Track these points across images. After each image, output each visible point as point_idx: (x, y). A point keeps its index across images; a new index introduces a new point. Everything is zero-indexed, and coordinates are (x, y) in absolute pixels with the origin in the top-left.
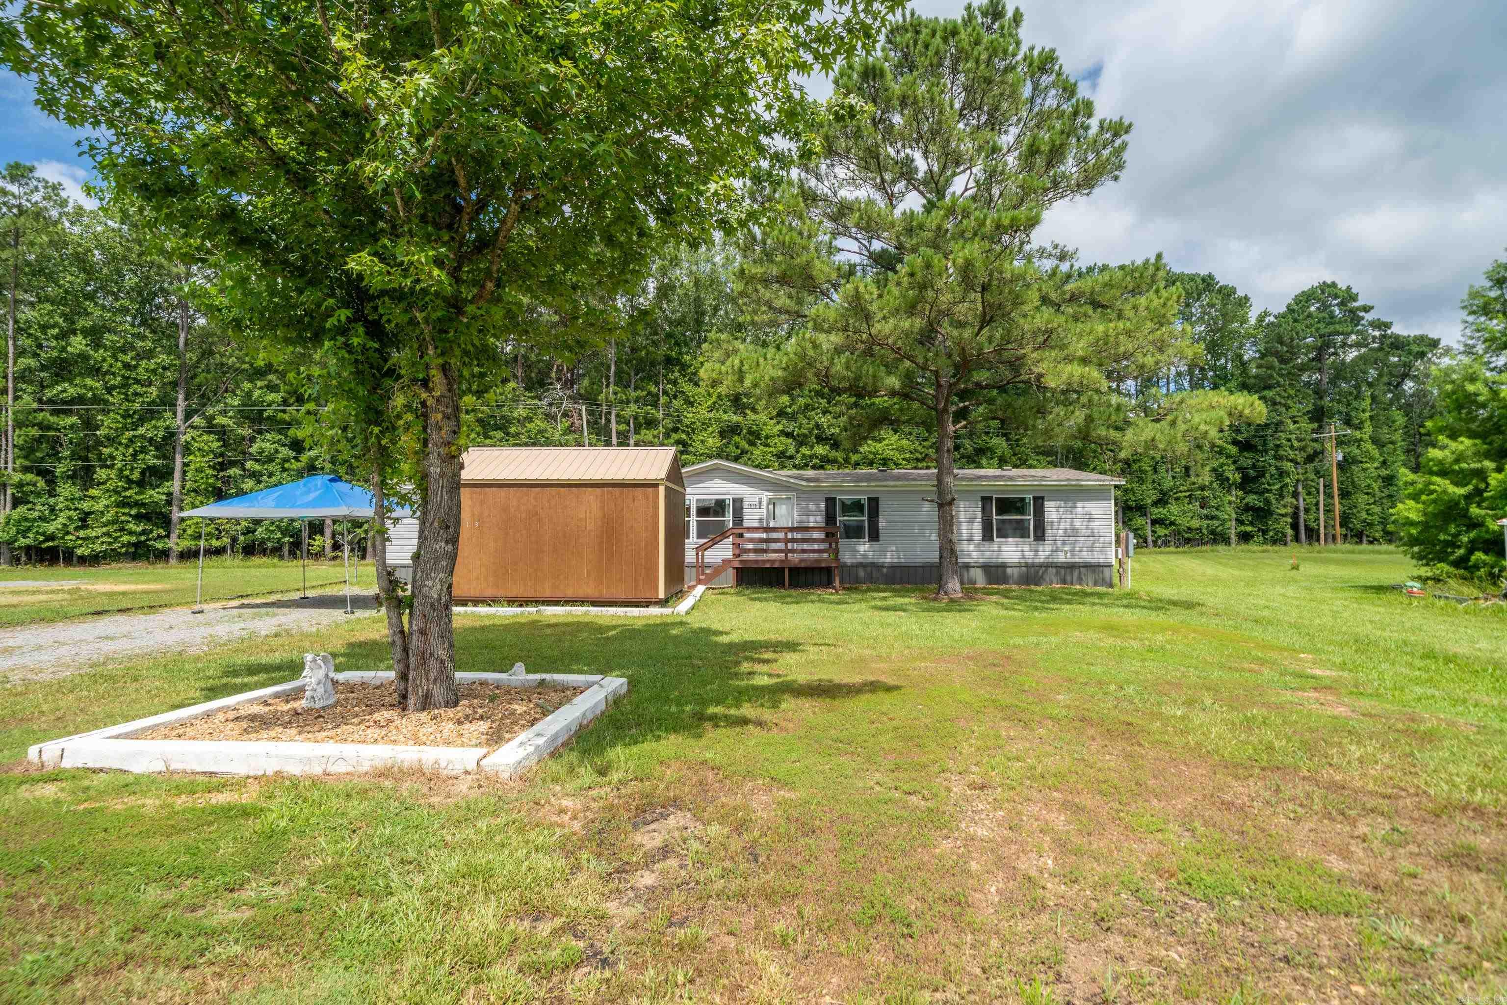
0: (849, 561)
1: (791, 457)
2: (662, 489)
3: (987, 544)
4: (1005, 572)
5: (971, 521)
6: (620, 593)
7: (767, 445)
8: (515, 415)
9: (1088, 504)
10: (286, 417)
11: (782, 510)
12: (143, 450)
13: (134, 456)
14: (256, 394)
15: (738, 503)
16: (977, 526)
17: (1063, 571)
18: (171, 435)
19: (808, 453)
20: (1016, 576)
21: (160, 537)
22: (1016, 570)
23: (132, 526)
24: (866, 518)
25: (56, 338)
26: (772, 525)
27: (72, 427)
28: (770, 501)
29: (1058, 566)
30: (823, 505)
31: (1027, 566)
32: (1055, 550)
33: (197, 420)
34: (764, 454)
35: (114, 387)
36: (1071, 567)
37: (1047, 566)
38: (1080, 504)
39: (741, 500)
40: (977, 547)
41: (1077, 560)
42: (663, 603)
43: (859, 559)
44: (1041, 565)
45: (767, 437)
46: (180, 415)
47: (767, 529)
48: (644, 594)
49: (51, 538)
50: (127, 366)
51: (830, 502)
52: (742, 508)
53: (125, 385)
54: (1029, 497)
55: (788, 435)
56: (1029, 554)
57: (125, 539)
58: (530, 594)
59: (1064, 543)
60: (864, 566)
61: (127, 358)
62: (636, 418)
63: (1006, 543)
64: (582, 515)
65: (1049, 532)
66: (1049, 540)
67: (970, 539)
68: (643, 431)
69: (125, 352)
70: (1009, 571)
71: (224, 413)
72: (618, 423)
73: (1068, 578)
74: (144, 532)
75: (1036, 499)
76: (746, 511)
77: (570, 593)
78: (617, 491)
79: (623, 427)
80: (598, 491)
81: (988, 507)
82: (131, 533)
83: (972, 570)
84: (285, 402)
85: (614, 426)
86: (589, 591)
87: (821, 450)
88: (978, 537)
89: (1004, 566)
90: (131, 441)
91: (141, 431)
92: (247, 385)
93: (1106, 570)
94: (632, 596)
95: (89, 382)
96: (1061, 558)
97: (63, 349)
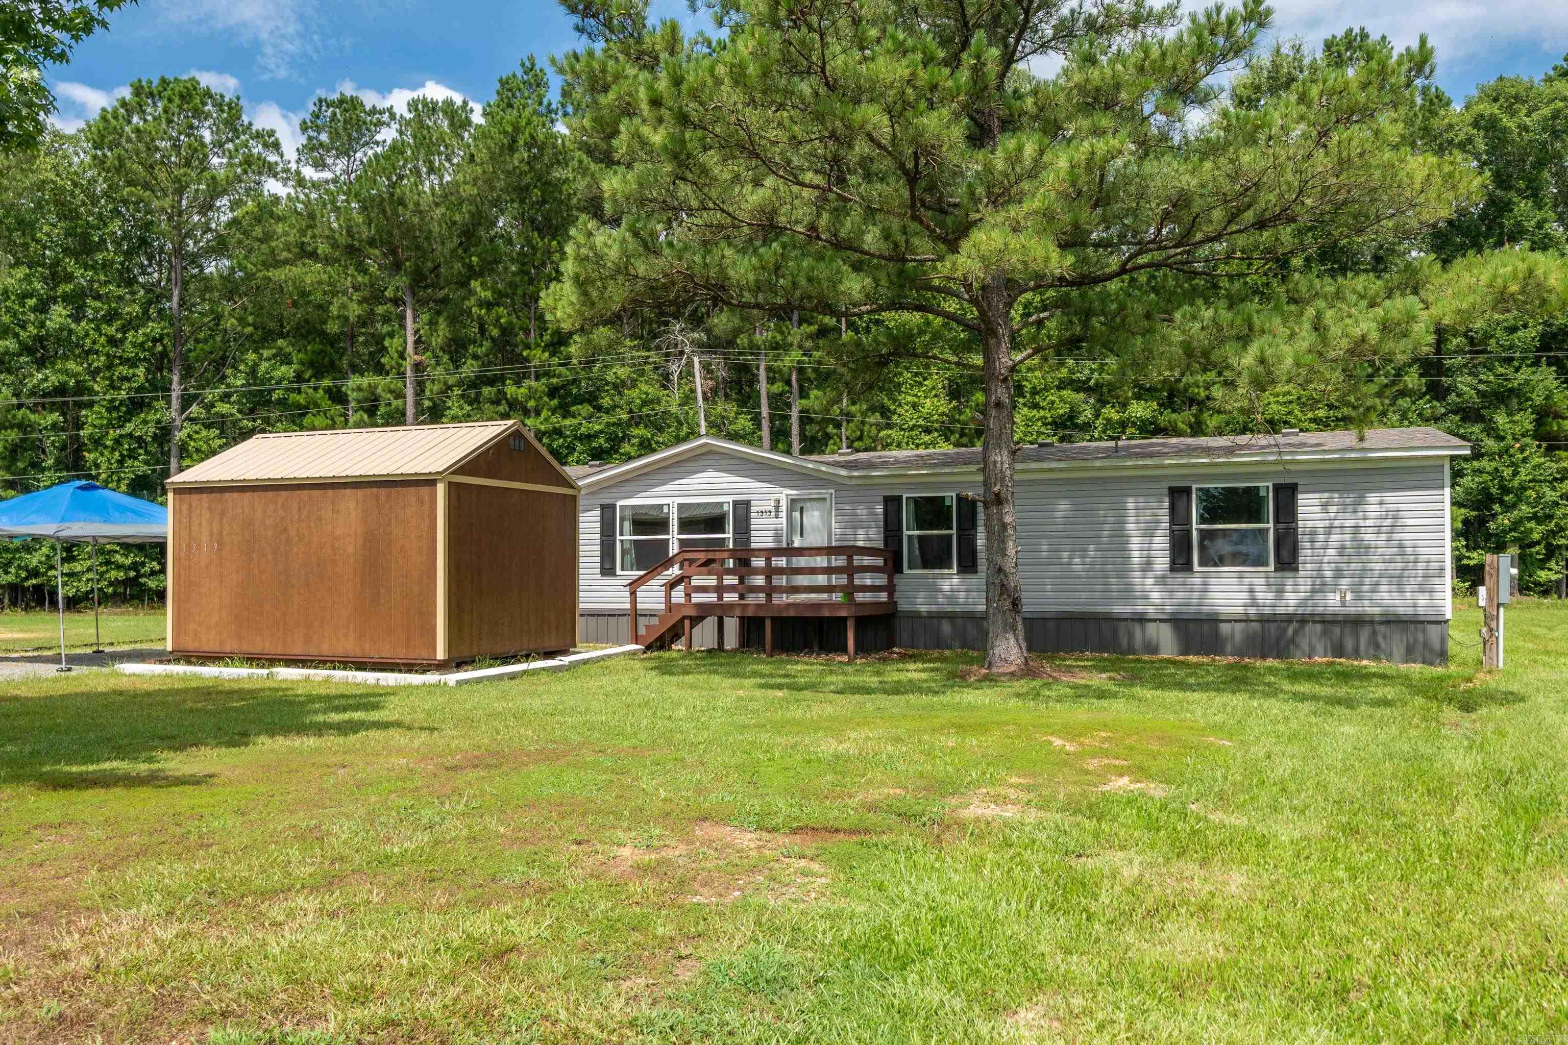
0: (923, 608)
1: (1086, 427)
2: (441, 488)
3: (1179, 577)
4: (1216, 634)
5: (1149, 533)
6: (385, 652)
7: (1036, 406)
8: (610, 377)
9: (1393, 498)
10: (301, 399)
11: (813, 517)
12: (132, 455)
13: (121, 462)
14: (264, 366)
15: (743, 508)
16: (1161, 542)
17: (1337, 630)
18: (164, 433)
19: (1115, 416)
20: (1238, 637)
21: (153, 573)
22: (1239, 627)
23: (118, 558)
24: (954, 532)
25: (34, 310)
26: (797, 544)
27: (54, 426)
28: (793, 502)
29: (1328, 621)
30: (879, 509)
31: (1264, 620)
32: (1320, 588)
33: (194, 409)
34: (1029, 422)
35: (98, 371)
36: (1356, 622)
37: (1303, 620)
38: (1373, 498)
39: (747, 504)
40: (1161, 580)
41: (1369, 608)
42: (442, 667)
43: (941, 604)
44: (1289, 619)
45: (1035, 392)
46: (176, 405)
47: (790, 551)
48: (419, 654)
49: (34, 573)
50: (112, 341)
51: (892, 503)
52: (747, 519)
53: (109, 367)
54: (1266, 486)
55: (1081, 386)
56: (1265, 597)
57: (113, 574)
58: (279, 650)
59: (1339, 574)
60: (951, 617)
61: (111, 330)
62: (801, 371)
63: (1218, 576)
64: (338, 532)
65: (1305, 553)
66: (1306, 568)
67: (1147, 566)
68: (814, 393)
69: (109, 322)
70: (1225, 628)
71: (225, 398)
72: (771, 381)
73: (1349, 644)
74: (135, 566)
75: (1277, 488)
76: (756, 522)
77: (326, 649)
78: (383, 491)
79: (778, 387)
80: (360, 493)
81: (1181, 504)
82: (119, 567)
83: (1151, 628)
84: (299, 378)
85: (763, 386)
86: (348, 646)
87: (1139, 410)
88: (1162, 562)
89: (1214, 620)
90: (118, 441)
91: (129, 427)
92: (251, 356)
93: (1433, 631)
94: (401, 654)
95: (71, 365)
96: (1332, 602)
97: (42, 325)
